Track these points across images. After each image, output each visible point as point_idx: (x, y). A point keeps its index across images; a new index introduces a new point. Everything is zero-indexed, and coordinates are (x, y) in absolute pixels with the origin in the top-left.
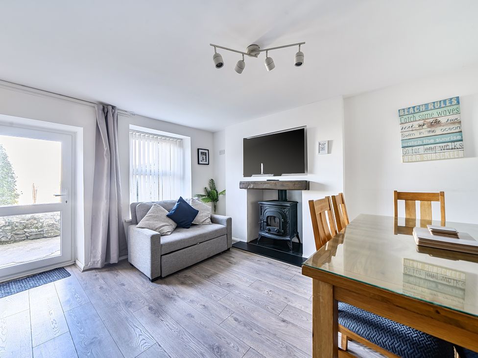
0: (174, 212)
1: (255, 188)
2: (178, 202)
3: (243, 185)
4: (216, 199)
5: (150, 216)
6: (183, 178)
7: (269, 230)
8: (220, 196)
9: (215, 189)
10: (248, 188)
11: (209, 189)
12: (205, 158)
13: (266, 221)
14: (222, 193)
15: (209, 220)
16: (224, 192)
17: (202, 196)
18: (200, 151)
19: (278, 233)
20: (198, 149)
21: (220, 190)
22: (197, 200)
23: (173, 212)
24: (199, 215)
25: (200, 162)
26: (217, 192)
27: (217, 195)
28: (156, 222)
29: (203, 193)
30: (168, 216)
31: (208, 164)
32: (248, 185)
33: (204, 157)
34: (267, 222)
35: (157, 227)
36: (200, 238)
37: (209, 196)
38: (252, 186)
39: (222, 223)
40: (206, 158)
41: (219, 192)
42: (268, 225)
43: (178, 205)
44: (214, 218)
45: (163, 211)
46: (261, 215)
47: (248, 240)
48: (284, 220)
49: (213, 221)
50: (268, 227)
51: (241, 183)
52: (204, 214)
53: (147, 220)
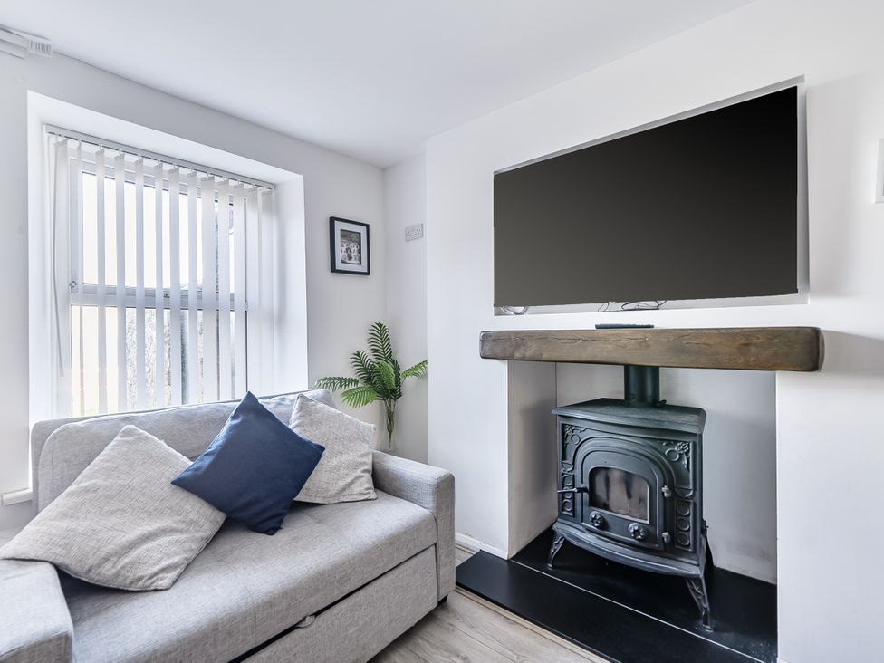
0: (212, 465)
1: (546, 356)
2: (234, 417)
3: (494, 346)
4: (393, 391)
5: (87, 490)
6: (279, 319)
7: (604, 525)
8: (409, 383)
9: (389, 357)
10: (517, 355)
11: (370, 357)
12: (354, 253)
13: (586, 485)
14: (412, 371)
15: (366, 482)
16: (420, 369)
17: (344, 382)
18: (339, 226)
19: (646, 543)
20: (332, 220)
21: (407, 361)
22: (320, 400)
23: (208, 461)
24: (326, 463)
25: (339, 266)
26: (397, 368)
27: (398, 376)
28: (114, 520)
29: (350, 373)
30: (180, 483)
31: (368, 273)
32: (518, 346)
33: (354, 248)
34: (592, 490)
35: (110, 548)
36: (317, 590)
37: (369, 380)
38: (531, 351)
39: (415, 496)
40: (360, 251)
41: (405, 367)
42: (594, 502)
43: (232, 428)
44: (387, 473)
45: (164, 460)
46: (564, 457)
47: (510, 550)
48: (672, 488)
49: (382, 482)
50: (595, 513)
51: (486, 338)
52: (344, 458)
53: (64, 516)
